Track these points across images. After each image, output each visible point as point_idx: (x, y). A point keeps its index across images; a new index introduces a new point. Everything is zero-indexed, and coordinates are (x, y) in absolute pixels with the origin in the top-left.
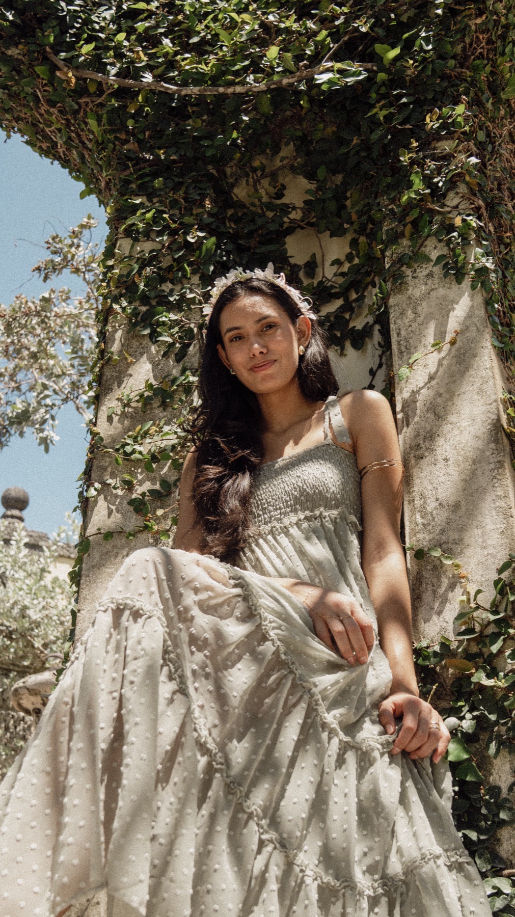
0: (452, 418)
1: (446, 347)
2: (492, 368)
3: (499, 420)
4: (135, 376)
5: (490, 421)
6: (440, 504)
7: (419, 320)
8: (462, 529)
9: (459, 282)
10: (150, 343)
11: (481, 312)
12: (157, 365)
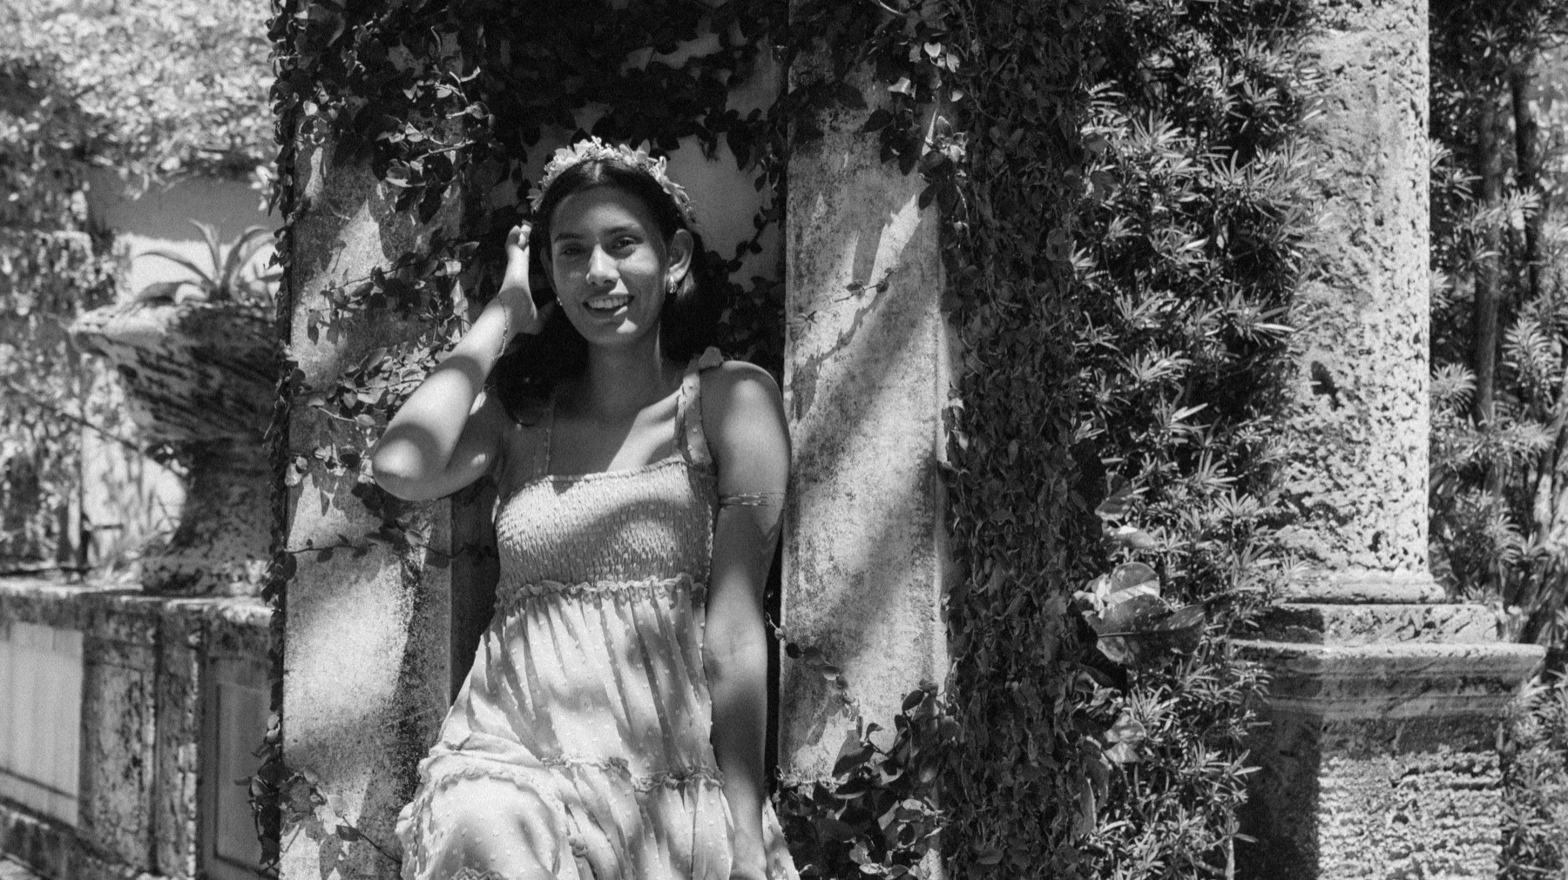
0: (867, 426)
1: (870, 292)
2: (935, 357)
3: (934, 454)
4: (351, 246)
5: (920, 452)
6: (835, 567)
8: (863, 617)
9: (905, 171)
10: (373, 178)
11: (931, 244)
12: (389, 225)
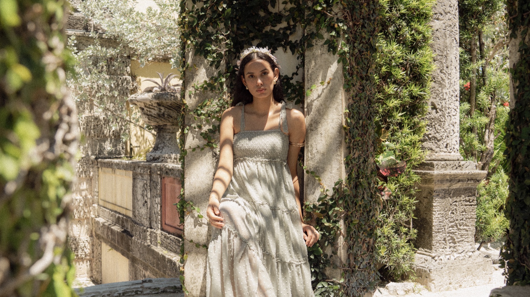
0: (325, 117)
1: (326, 84)
2: (342, 100)
3: (342, 123)
4: (199, 75)
5: (338, 123)
6: (318, 151)
7: (317, 66)
8: (324, 163)
9: (334, 54)
10: (204, 59)
11: (341, 72)
12: (208, 70)
